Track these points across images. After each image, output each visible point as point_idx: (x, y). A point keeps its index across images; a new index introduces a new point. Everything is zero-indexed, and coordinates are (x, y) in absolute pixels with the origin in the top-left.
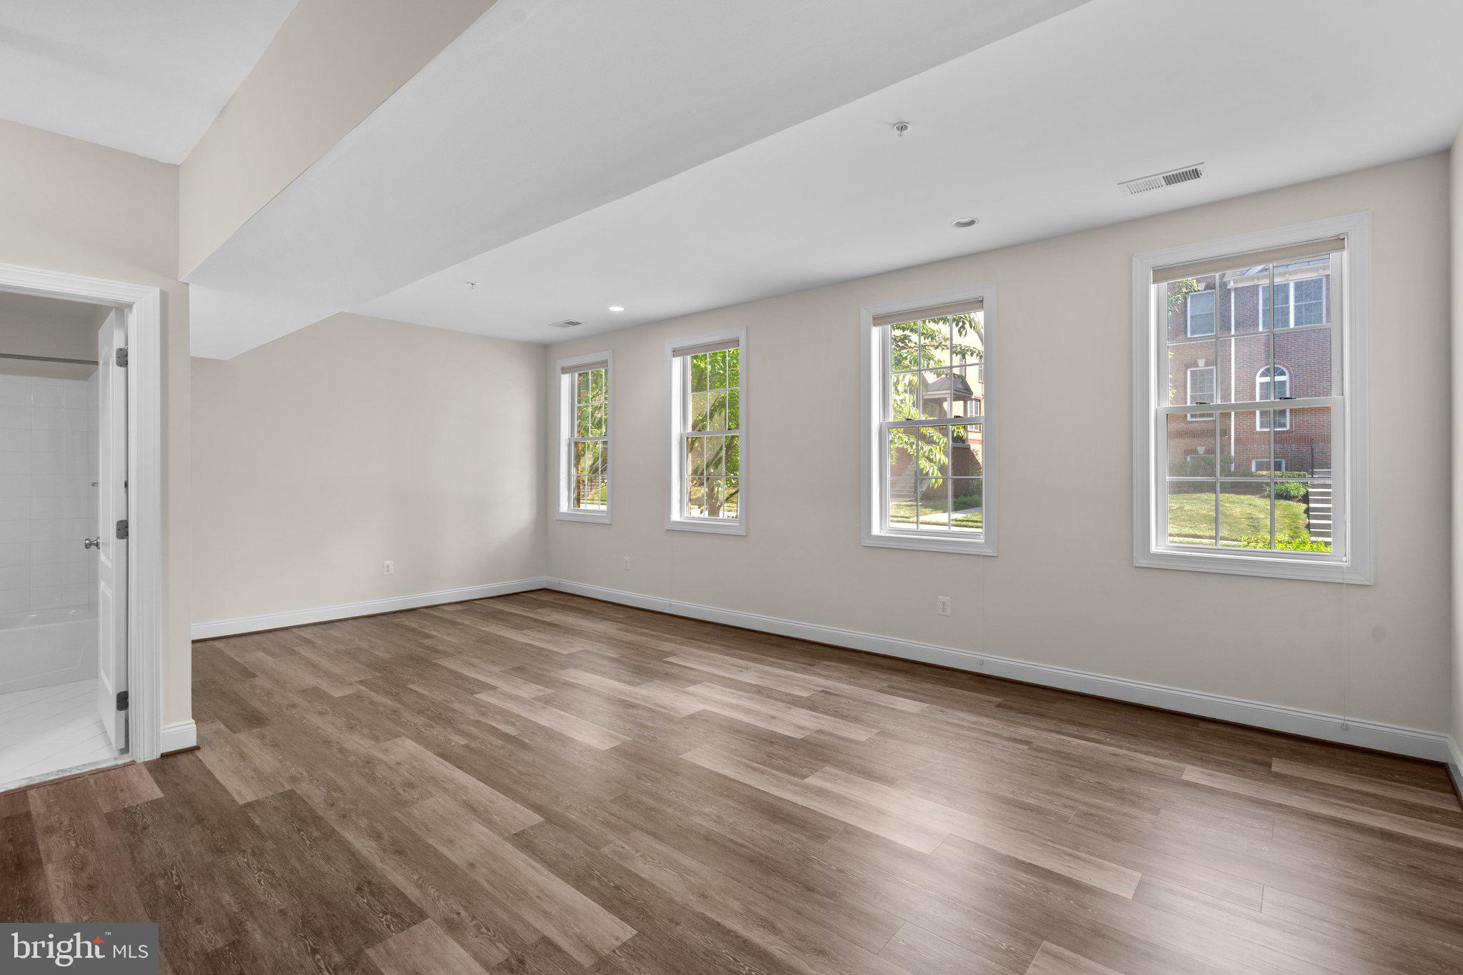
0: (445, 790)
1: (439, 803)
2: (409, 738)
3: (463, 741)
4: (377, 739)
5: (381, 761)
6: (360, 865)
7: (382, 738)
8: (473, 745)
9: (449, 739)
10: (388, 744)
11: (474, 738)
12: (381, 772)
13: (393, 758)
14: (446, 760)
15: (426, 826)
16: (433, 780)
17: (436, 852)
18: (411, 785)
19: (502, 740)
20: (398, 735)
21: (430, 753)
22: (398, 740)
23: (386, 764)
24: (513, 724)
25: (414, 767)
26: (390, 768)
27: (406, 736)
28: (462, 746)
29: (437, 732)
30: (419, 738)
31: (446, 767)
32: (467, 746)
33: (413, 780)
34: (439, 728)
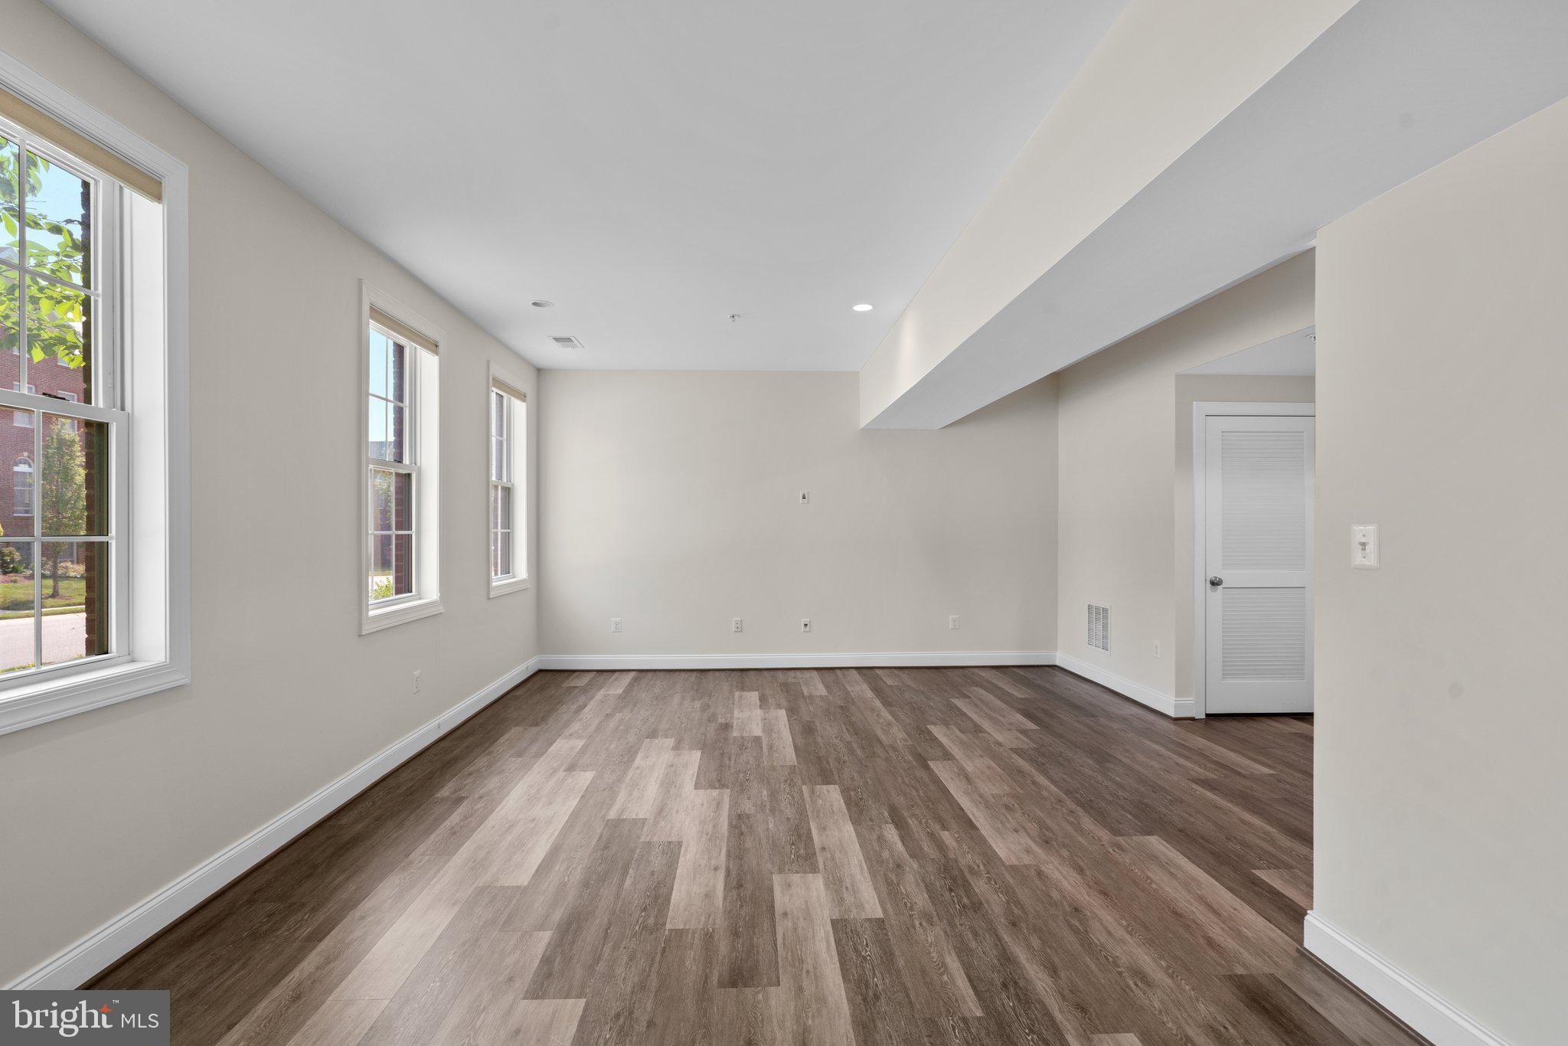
0: (981, 796)
1: (989, 789)
2: (1000, 859)
3: (945, 836)
4: (1040, 874)
5: (1033, 839)
6: (1045, 773)
7: (1033, 873)
8: (936, 827)
9: (958, 842)
10: (1027, 860)
11: (932, 835)
12: (1033, 827)
13: (1021, 839)
14: (970, 820)
15: (1001, 778)
16: (988, 806)
17: (999, 766)
18: (1007, 807)
19: (907, 823)
20: (1013, 869)
21: (983, 832)
22: (1015, 862)
23: (1029, 835)
24: (881, 839)
25: (1001, 822)
26: (1024, 828)
27: (1003, 864)
28: (948, 830)
29: (967, 858)
30: (990, 857)
31: (973, 815)
32: (944, 827)
33: (1004, 811)
34: (963, 862)
